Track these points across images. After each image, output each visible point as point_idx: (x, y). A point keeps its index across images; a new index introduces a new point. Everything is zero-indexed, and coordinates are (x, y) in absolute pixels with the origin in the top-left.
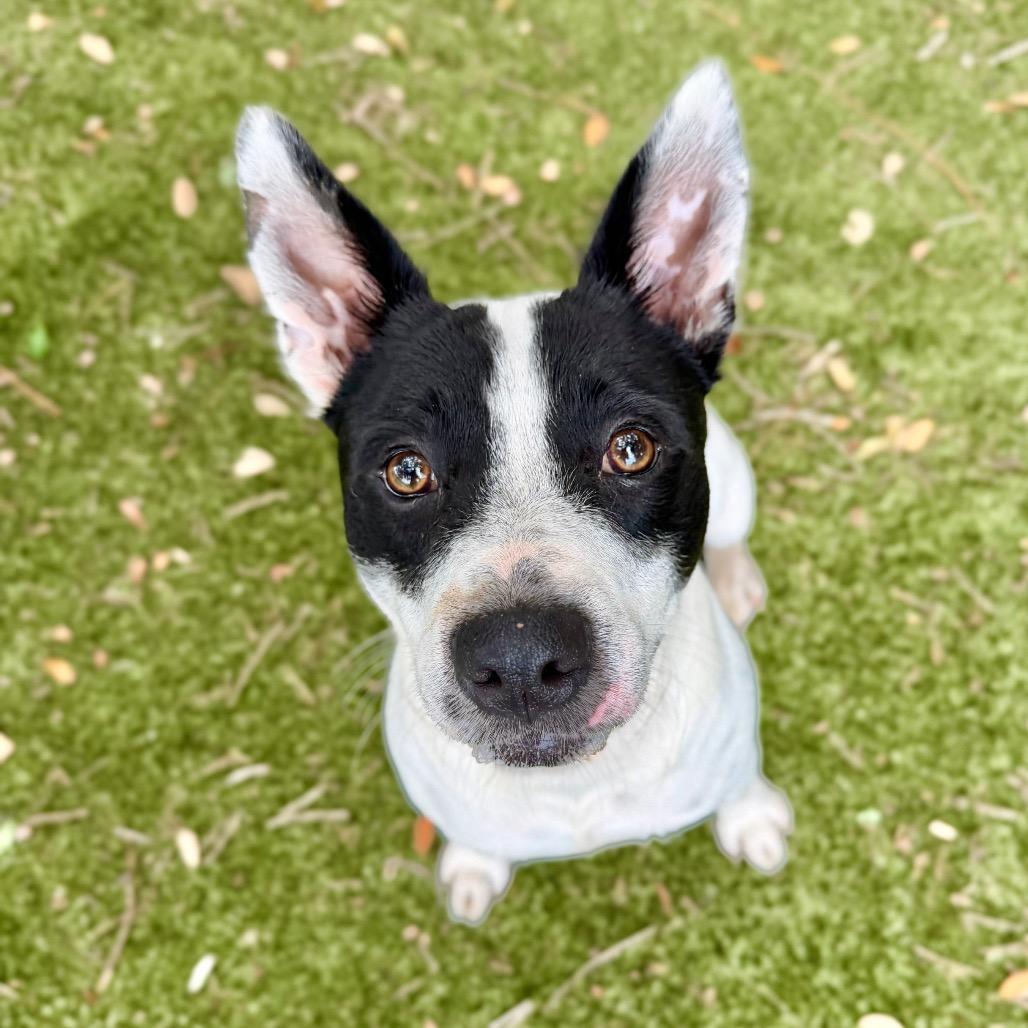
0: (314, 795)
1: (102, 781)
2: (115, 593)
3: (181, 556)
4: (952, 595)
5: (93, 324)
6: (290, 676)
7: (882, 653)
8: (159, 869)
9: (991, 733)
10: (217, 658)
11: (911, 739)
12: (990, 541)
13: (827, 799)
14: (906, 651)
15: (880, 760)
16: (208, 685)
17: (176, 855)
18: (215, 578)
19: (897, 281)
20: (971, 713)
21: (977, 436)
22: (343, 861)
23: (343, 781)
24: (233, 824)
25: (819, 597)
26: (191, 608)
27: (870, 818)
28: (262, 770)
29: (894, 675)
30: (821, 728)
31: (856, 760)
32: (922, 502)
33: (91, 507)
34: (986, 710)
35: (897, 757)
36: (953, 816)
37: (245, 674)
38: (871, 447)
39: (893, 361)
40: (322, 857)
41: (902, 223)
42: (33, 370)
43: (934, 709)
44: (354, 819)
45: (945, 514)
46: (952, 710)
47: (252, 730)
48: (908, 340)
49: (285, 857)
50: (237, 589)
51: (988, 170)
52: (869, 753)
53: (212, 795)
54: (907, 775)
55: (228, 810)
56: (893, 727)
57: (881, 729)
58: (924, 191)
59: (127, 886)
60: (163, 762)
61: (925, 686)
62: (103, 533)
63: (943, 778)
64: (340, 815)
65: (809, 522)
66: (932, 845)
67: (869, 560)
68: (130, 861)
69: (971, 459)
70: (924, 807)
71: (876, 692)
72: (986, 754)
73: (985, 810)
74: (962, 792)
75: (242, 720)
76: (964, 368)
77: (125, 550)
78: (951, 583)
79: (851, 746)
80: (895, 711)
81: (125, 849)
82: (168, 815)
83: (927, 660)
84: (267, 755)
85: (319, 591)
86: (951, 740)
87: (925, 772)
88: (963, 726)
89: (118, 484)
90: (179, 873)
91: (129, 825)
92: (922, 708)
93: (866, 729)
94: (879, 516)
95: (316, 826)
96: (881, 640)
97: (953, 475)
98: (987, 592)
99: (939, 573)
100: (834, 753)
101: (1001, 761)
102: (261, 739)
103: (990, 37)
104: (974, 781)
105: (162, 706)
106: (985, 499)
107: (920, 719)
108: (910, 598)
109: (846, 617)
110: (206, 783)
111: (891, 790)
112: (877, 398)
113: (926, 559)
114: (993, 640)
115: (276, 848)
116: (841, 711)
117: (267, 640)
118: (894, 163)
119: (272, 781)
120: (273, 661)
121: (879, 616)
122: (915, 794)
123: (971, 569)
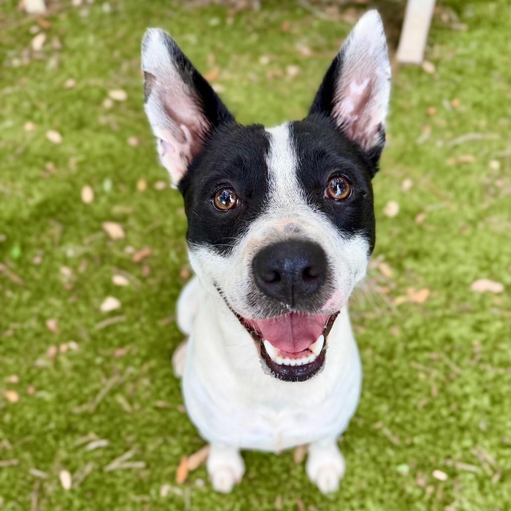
0: (129, 455)
1: (26, 447)
2: (41, 362)
3: (73, 345)
4: (441, 365)
5: (42, 246)
6: (120, 399)
7: (407, 392)
8: (50, 489)
9: (462, 429)
10: (86, 391)
11: (422, 432)
12: (458, 342)
13: (381, 459)
14: (419, 391)
15: (408, 441)
16: (81, 403)
17: (59, 483)
18: (89, 355)
19: (410, 231)
20: (452, 420)
21: (450, 297)
22: (141, 487)
23: (143, 448)
24: (89, 468)
25: (377, 365)
26: (76, 368)
27: (404, 469)
28: (104, 443)
29: (413, 401)
30: (378, 425)
31: (396, 440)
32: (425, 324)
33: (33, 323)
34: (459, 418)
35: (417, 440)
36: (445, 469)
37: (99, 398)
38: (400, 300)
39: (409, 264)
40: (131, 485)
41: (411, 207)
42: (12, 265)
43: (434, 418)
44: (148, 467)
45: (436, 329)
46: (442, 418)
47: (101, 424)
48: (416, 255)
49: (112, 485)
50: (99, 360)
51: (450, 186)
52: (402, 438)
53: (79, 454)
54: (421, 448)
55: (86, 462)
56: (414, 426)
57: (408, 427)
58: (422, 195)
59: (33, 497)
60: (56, 438)
61: (429, 407)
62: (38, 335)
63: (439, 450)
64: (141, 465)
65: (371, 332)
66: (435, 483)
67: (400, 348)
68: (36, 486)
69: (447, 305)
70: (430, 465)
71: (406, 409)
72: (460, 439)
73: (461, 466)
74: (449, 457)
75: (96, 419)
76: (442, 267)
77: (48, 342)
78: (440, 360)
79: (394, 433)
80: (414, 418)
81: (35, 479)
82: (56, 464)
83: (429, 394)
84: (107, 436)
85: (137, 361)
86: (443, 433)
87: (430, 447)
88: (448, 426)
89: (47, 313)
90: (60, 491)
91: (38, 468)
92: (427, 417)
93: (400, 426)
94: (404, 330)
95: (129, 470)
96: (407, 385)
97: (439, 313)
98: (458, 364)
99: (434, 355)
100: (385, 438)
101: (468, 443)
102: (105, 428)
103: (449, 134)
104: (455, 452)
105: (58, 412)
106: (454, 323)
107: (427, 422)
108: (420, 367)
109: (389, 375)
110: (77, 449)
111: (414, 456)
112: (403, 280)
113: (427, 349)
114: (462, 386)
115: (109, 480)
116: (388, 418)
117: (111, 383)
118: (407, 184)
119: (108, 448)
120: (113, 393)
121: (406, 375)
122: (426, 458)
123: (449, 354)
